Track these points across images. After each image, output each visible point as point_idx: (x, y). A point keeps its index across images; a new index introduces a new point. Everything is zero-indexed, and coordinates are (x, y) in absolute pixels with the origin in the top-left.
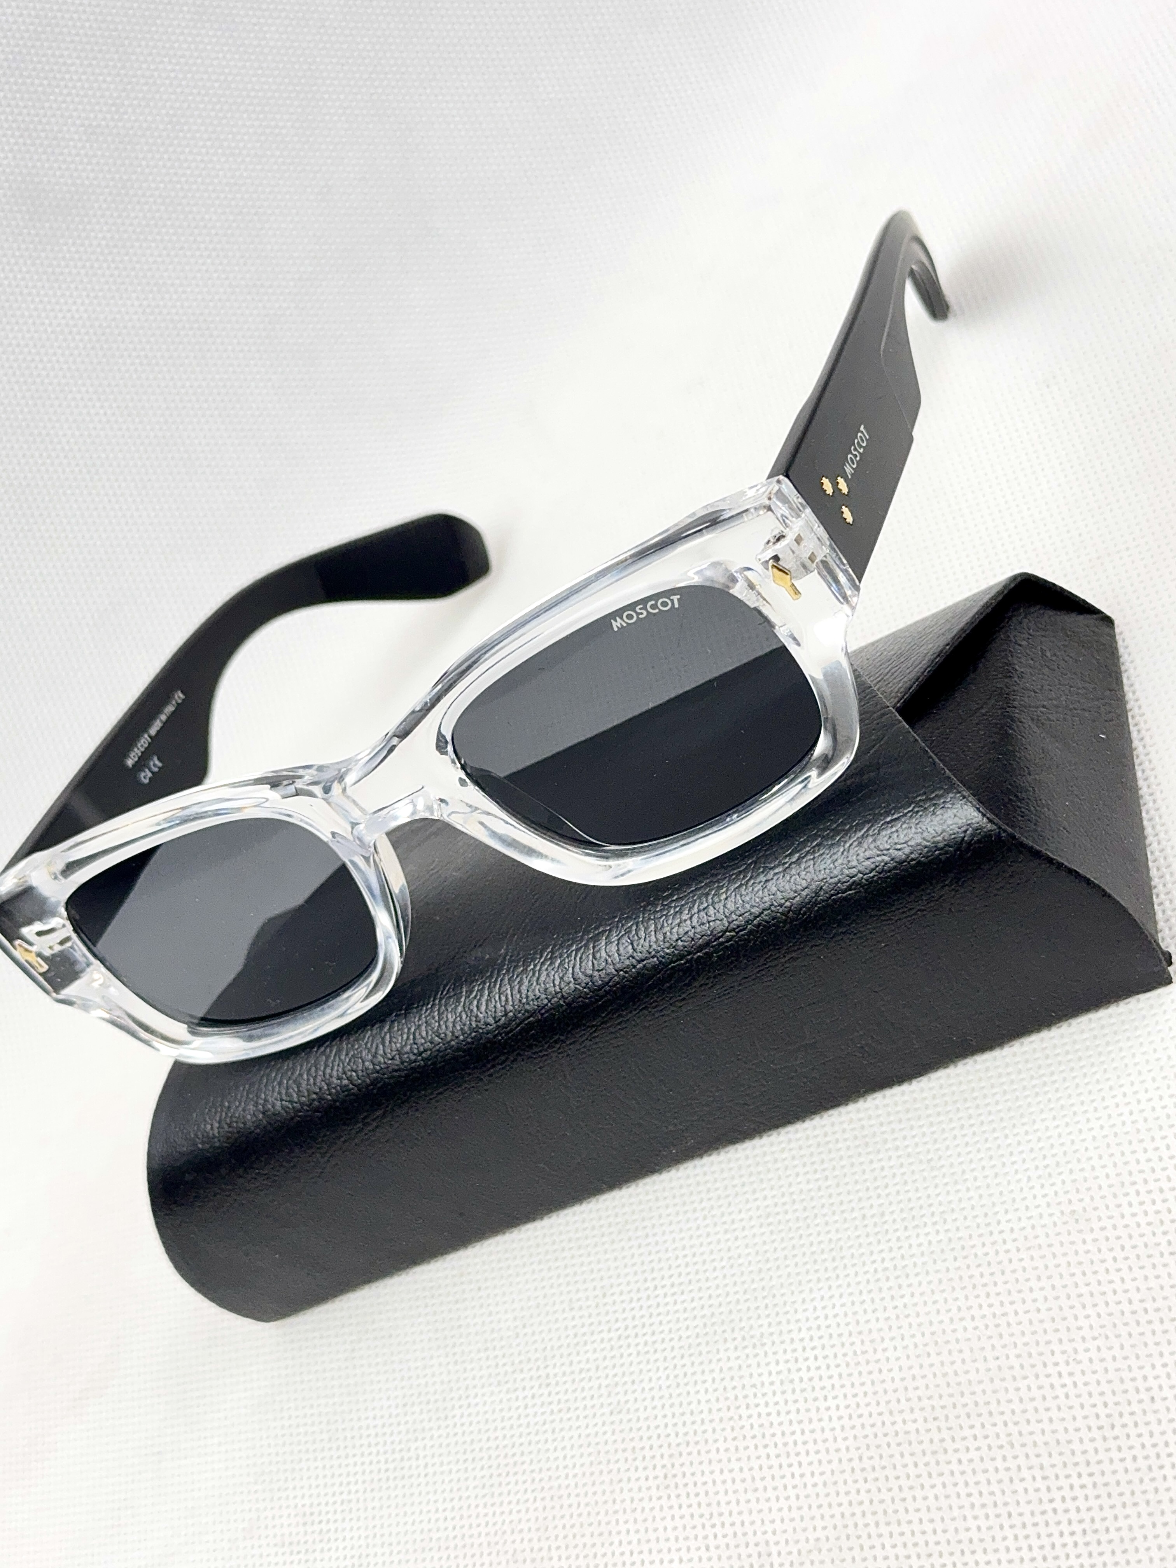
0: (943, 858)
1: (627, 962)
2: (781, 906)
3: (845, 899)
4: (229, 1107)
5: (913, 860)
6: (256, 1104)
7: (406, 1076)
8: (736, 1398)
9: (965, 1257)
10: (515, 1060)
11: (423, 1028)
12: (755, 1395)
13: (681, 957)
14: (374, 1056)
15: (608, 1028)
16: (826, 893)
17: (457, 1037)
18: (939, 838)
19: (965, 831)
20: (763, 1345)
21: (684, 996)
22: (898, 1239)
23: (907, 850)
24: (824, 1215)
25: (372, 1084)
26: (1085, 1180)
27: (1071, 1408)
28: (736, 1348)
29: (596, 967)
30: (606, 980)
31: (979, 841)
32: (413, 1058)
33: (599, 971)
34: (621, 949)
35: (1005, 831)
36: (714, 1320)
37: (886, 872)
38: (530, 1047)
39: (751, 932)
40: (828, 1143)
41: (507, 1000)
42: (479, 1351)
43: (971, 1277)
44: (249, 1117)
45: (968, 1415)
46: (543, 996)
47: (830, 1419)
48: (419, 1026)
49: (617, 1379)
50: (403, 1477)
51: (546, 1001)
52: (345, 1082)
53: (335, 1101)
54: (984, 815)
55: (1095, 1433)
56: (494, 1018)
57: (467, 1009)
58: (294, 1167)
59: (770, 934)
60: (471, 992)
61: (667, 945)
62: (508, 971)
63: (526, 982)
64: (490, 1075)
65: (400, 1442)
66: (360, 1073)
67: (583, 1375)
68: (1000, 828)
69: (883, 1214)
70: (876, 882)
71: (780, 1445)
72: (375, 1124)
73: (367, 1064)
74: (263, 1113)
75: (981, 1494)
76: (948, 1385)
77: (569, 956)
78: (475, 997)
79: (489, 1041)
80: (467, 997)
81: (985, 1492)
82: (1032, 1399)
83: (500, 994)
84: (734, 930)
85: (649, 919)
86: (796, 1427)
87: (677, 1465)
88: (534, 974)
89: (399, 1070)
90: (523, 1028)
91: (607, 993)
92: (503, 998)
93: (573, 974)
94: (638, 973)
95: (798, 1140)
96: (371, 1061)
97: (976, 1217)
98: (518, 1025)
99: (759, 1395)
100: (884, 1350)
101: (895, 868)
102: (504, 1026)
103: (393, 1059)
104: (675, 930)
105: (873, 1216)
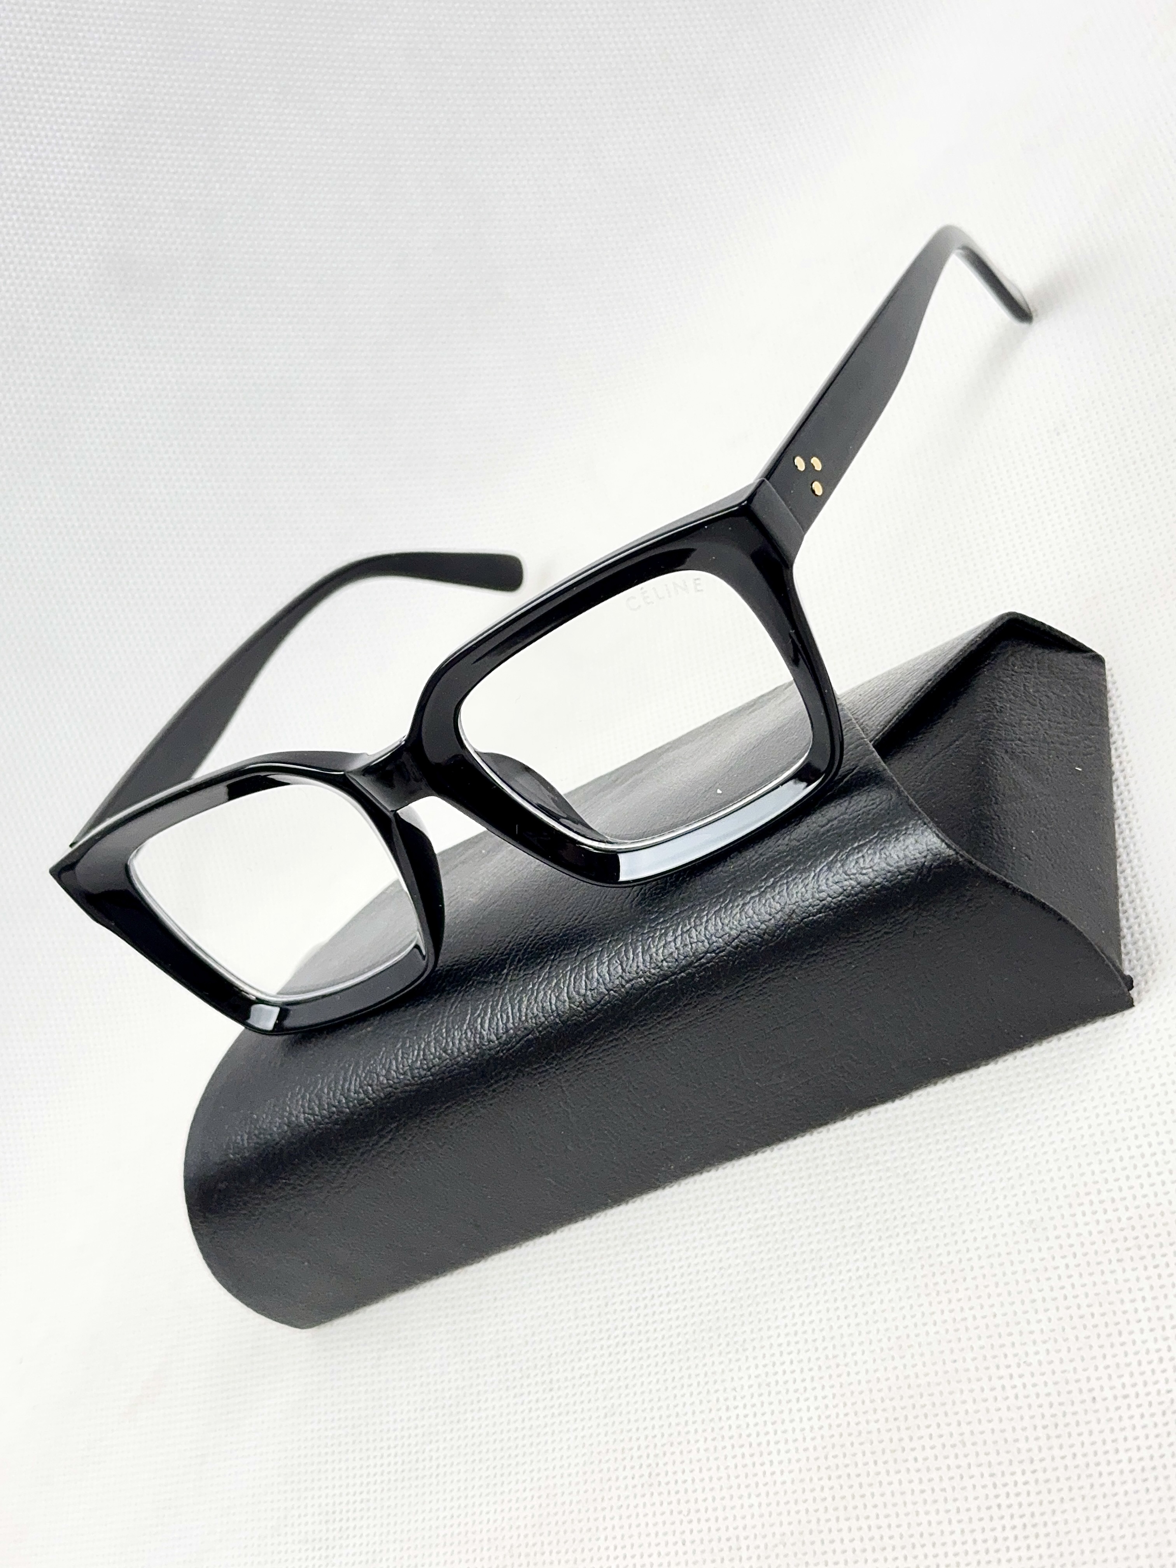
0: (906, 881)
1: (617, 982)
2: (757, 928)
3: (815, 921)
4: (257, 1120)
5: (878, 884)
6: (282, 1117)
7: (418, 1091)
8: (718, 1400)
9: (931, 1265)
10: (516, 1075)
11: (432, 1044)
12: (735, 1398)
13: (666, 977)
14: (388, 1071)
15: (600, 1046)
16: (798, 916)
17: (463, 1054)
18: (903, 863)
19: (925, 857)
20: (744, 1350)
21: (670, 1015)
22: (873, 1249)
23: (872, 875)
24: (808, 1227)
25: (385, 1097)
26: (1044, 1190)
27: (1019, 1408)
28: (720, 1353)
29: (589, 987)
30: (598, 999)
31: (939, 866)
32: (423, 1073)
33: (591, 990)
34: (611, 969)
35: (962, 856)
36: (703, 1327)
37: (853, 896)
38: (530, 1064)
39: (730, 953)
40: (816, 1158)
41: (508, 1017)
42: (491, 1358)
43: (936, 1284)
44: (275, 1129)
45: (926, 1416)
46: (541, 1014)
47: (801, 1419)
48: (428, 1044)
49: (612, 1383)
50: (417, 1478)
51: (543, 1019)
52: (362, 1096)
53: (352, 1113)
54: (943, 841)
55: (1040, 1432)
56: (496, 1035)
57: (472, 1027)
58: (316, 1177)
59: (748, 955)
60: (476, 1010)
61: (653, 965)
62: (509, 991)
63: (525, 999)
64: (494, 1091)
65: (416, 1445)
66: (375, 1087)
67: (583, 1380)
68: (957, 853)
69: (860, 1226)
70: (844, 905)
71: (754, 1445)
72: (390, 1137)
73: (381, 1078)
74: (288, 1126)
75: (933, 1490)
76: (909, 1386)
77: (564, 976)
78: (479, 1015)
79: (492, 1057)
80: (473, 1014)
81: (937, 1489)
82: (985, 1400)
83: (502, 1012)
84: (714, 951)
85: (637, 940)
86: (770, 1428)
87: (661, 1465)
88: (532, 994)
89: (411, 1085)
90: (523, 1045)
91: (599, 1011)
92: (505, 1016)
93: (568, 993)
94: (627, 993)
95: (789, 1156)
96: (385, 1076)
97: (943, 1227)
98: (518, 1043)
99: (738, 1398)
100: (854, 1354)
101: (861, 892)
102: (506, 1043)
103: (405, 1074)
104: (660, 951)
105: (851, 1227)
